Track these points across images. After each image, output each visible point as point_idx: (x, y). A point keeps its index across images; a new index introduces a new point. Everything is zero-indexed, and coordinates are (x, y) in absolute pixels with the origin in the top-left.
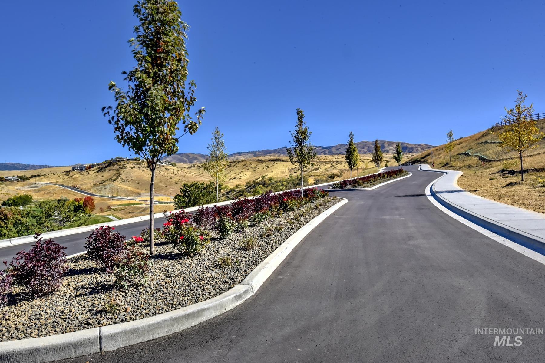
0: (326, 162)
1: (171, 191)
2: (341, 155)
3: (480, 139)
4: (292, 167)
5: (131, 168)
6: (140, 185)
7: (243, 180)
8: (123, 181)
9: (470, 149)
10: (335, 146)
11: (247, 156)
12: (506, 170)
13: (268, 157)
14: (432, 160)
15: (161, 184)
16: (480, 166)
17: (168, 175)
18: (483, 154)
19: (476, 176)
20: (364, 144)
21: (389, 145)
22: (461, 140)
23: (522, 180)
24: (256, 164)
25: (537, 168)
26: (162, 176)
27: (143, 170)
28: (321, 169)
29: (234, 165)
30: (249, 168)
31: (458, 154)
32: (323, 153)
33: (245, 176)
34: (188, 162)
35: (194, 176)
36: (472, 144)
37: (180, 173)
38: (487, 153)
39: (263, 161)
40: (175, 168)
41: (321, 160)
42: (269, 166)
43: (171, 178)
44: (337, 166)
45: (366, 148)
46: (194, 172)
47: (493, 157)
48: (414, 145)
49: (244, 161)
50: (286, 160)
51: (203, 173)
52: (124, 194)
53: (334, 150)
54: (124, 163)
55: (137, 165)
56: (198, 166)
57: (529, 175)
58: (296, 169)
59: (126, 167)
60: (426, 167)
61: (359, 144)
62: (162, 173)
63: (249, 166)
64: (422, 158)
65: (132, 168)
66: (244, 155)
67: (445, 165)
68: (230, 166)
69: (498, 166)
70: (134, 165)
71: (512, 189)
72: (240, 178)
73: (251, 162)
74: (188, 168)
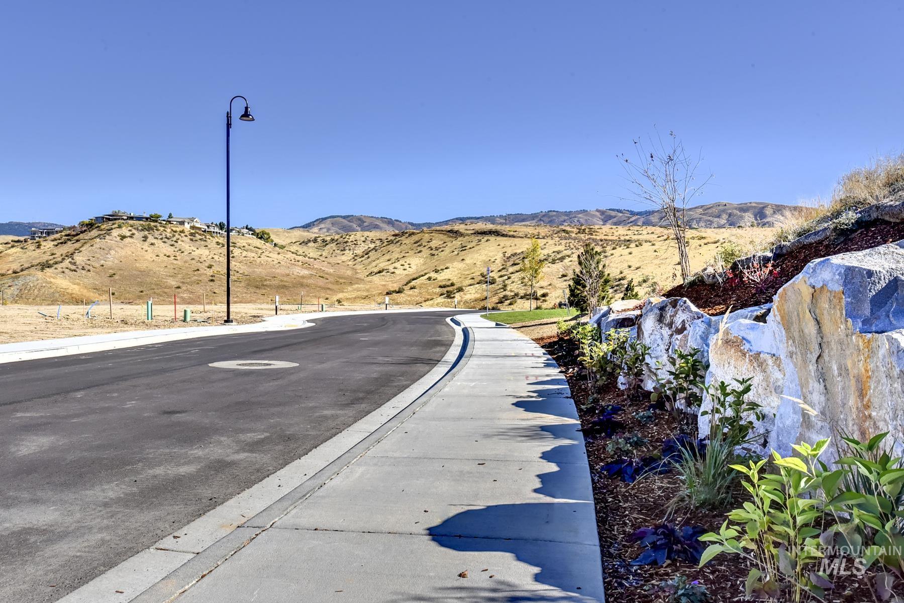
4: (515, 251)
5: (119, 239)
7: (398, 278)
20: (721, 208)
24: (441, 240)
27: (153, 244)
30: (422, 249)
33: (407, 266)
39: (460, 233)
42: (469, 247)
45: (725, 216)
50: (512, 233)
55: (142, 230)
56: (324, 241)
61: (709, 208)
63: (425, 244)
65: (123, 237)
70: (133, 231)
72: (393, 273)
73: (433, 236)
74: (300, 244)
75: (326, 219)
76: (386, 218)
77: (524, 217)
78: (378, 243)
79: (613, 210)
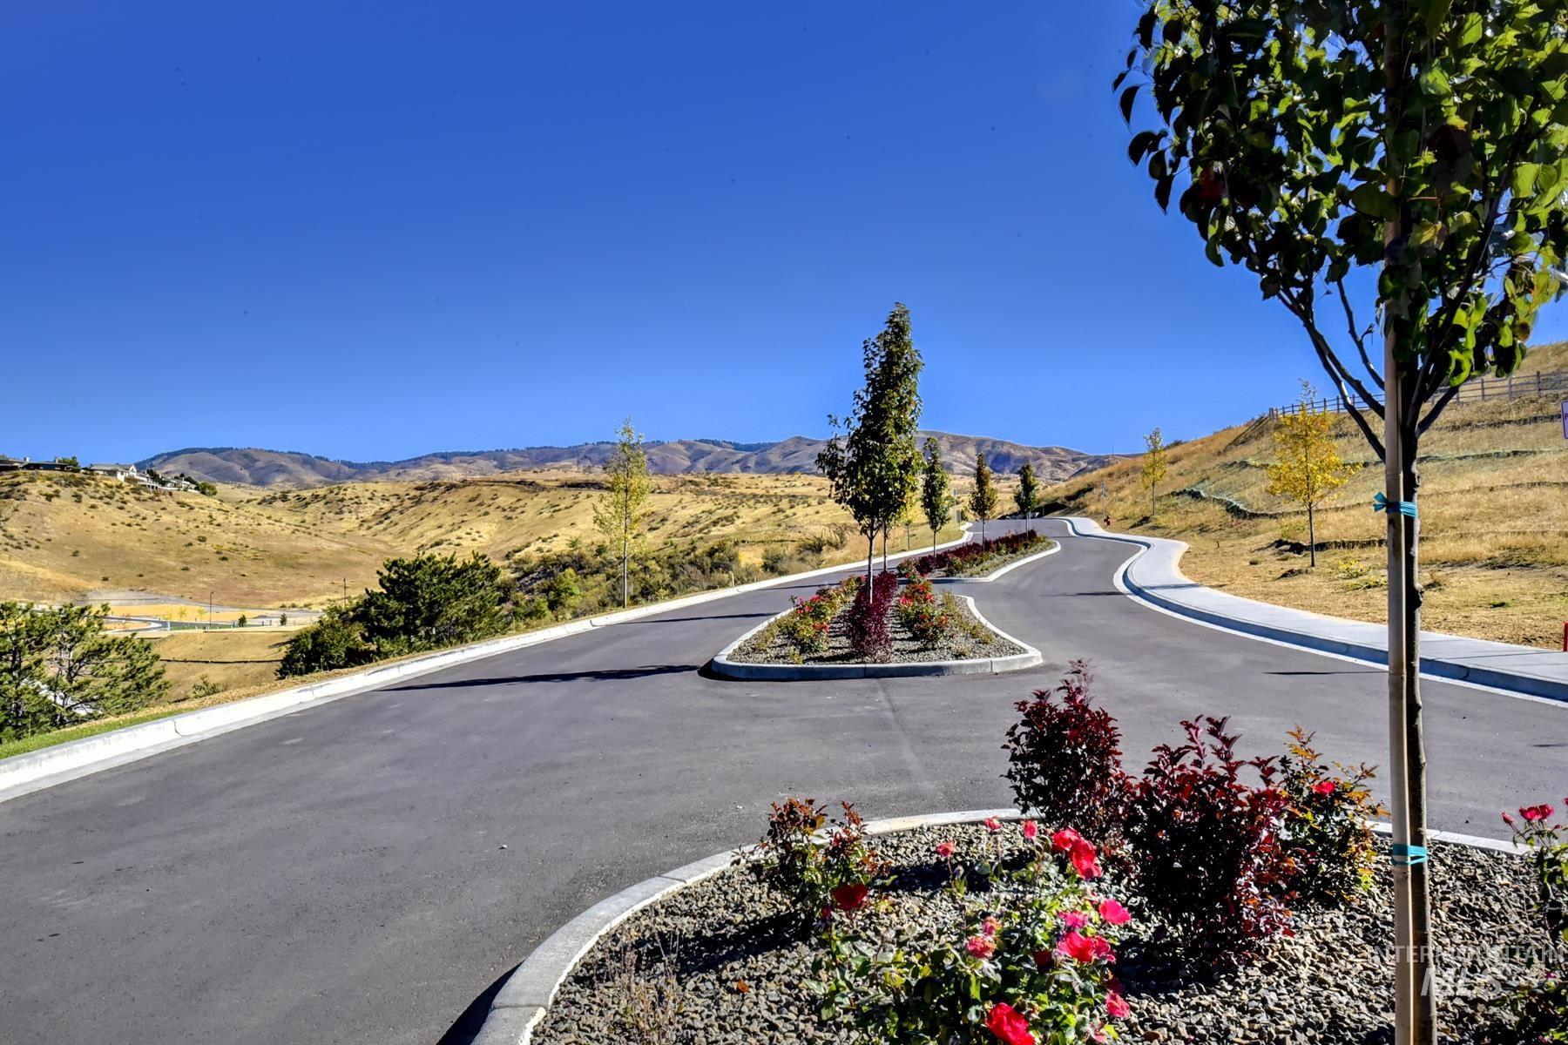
0: (755, 496)
1: (201, 586)
2: (803, 477)
3: (1229, 453)
5: (43, 499)
6: (82, 561)
8: (15, 543)
9: (1203, 481)
10: (778, 444)
11: (471, 466)
12: (1286, 543)
13: (552, 474)
14: (1100, 506)
15: (163, 559)
16: (1228, 530)
17: (192, 525)
18: (1236, 496)
19: (1220, 555)
21: (953, 447)
22: (1177, 451)
23: (1313, 565)
24: (513, 496)
25: (1345, 540)
26: (168, 529)
27: (93, 507)
28: (741, 521)
29: (435, 499)
30: (488, 509)
31: (1173, 493)
32: (737, 467)
34: (251, 480)
35: (288, 532)
36: (1207, 466)
37: (234, 522)
38: (1246, 494)
39: (538, 485)
40: (212, 502)
41: (738, 491)
42: (562, 506)
43: (202, 539)
44: (793, 510)
46: (284, 519)
47: (1259, 505)
48: (1031, 449)
49: (470, 484)
51: (319, 522)
52: (21, 593)
53: (774, 458)
54: (16, 480)
55: (67, 485)
56: (299, 498)
57: (1330, 556)
58: (655, 517)
59: (26, 491)
60: (1087, 525)
62: (166, 518)
63: (488, 502)
64: (1070, 498)
65: (49, 497)
66: (461, 461)
67: (1141, 523)
68: (418, 501)
69: (1271, 530)
70: (56, 487)
71: (1291, 582)
72: (459, 545)
73: (496, 490)
74: (259, 504)
75: (176, 454)
76: (299, 454)
77: (556, 452)
78: (394, 501)
79: (706, 442)
